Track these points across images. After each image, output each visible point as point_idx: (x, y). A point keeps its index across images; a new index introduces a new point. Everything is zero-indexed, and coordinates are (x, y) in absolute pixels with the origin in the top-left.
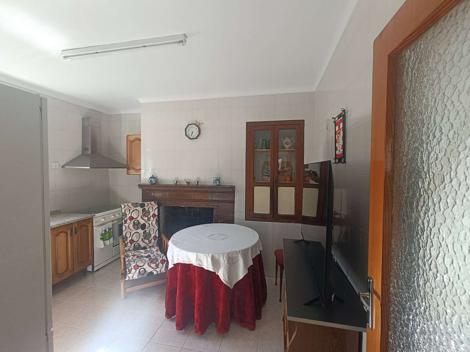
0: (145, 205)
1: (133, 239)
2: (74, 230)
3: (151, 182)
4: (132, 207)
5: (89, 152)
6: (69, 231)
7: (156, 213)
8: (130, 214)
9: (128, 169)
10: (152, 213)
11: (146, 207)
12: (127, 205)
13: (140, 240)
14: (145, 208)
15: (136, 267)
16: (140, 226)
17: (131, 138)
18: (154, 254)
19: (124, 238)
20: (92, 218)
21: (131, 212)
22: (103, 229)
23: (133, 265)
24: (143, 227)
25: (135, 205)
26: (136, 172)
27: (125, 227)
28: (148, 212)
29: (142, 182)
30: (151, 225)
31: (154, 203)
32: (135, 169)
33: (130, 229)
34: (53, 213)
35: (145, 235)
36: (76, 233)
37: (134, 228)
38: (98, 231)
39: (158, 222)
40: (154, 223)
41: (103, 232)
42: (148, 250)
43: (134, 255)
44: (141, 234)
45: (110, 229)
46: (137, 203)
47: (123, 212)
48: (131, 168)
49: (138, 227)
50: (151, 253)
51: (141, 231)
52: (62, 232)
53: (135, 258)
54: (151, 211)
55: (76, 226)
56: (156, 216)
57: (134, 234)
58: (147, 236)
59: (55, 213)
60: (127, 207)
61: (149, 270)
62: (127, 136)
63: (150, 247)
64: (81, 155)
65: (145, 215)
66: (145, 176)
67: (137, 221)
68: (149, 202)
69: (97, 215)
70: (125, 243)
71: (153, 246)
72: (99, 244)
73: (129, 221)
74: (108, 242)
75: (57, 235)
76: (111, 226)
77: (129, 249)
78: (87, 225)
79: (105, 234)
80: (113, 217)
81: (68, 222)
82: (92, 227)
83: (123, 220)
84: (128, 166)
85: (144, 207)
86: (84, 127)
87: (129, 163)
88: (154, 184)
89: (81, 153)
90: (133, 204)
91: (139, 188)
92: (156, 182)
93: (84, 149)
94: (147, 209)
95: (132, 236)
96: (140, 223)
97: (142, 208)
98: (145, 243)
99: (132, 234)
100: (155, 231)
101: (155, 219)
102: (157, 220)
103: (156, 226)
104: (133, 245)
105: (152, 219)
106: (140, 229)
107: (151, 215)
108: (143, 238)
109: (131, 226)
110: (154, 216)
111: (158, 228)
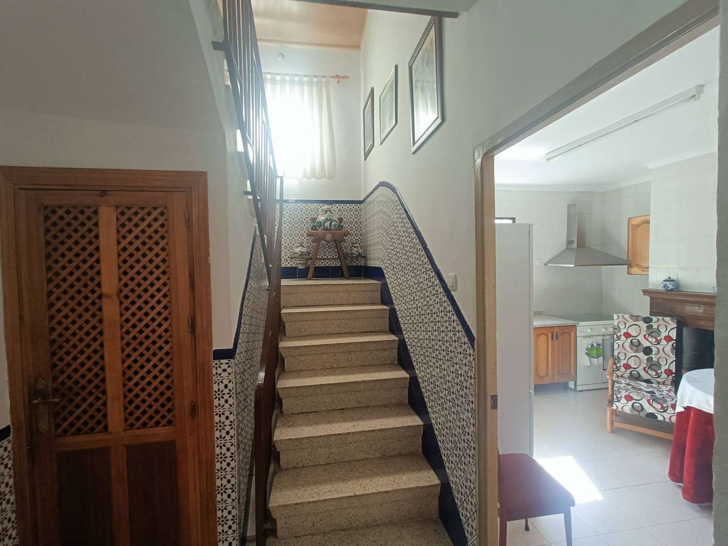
0: (652, 320)
1: (629, 363)
2: (555, 335)
3: (664, 287)
4: (630, 320)
5: (575, 245)
6: (550, 335)
7: (674, 334)
9: (630, 266)
10: (664, 334)
11: (653, 324)
12: (622, 316)
13: (641, 368)
15: (629, 398)
16: (641, 348)
17: (635, 222)
18: (662, 393)
19: (615, 359)
20: (575, 326)
21: (627, 327)
22: (590, 343)
23: (624, 393)
24: (647, 351)
25: (636, 318)
26: (643, 270)
27: (617, 345)
28: (657, 331)
29: (651, 287)
30: (661, 351)
31: (670, 319)
32: (640, 266)
33: (624, 348)
34: (536, 313)
35: (649, 364)
36: (557, 338)
37: (631, 349)
38: (583, 344)
39: (676, 349)
40: (668, 349)
41: (590, 347)
42: (654, 385)
43: (628, 384)
44: (643, 360)
45: (598, 345)
46: (639, 316)
47: (616, 324)
48: (635, 265)
49: (637, 349)
50: (658, 390)
51: (644, 357)
52: (543, 334)
53: (629, 387)
54: (662, 330)
55: (557, 330)
56: (673, 340)
57: (631, 357)
58: (653, 365)
59: (539, 314)
60: (621, 319)
61: (649, 410)
62: (628, 220)
63: (659, 383)
64: (565, 250)
66: (656, 278)
67: (636, 341)
68: (660, 318)
69: (581, 323)
70: (616, 366)
71: (664, 383)
72: (583, 360)
73: (623, 338)
74: (595, 361)
75: (539, 336)
76: (601, 342)
77: (622, 375)
78: (570, 333)
79: (591, 349)
80: (604, 330)
81: (549, 325)
82: (576, 337)
83: (615, 336)
84: (629, 262)
85: (650, 323)
86: (569, 215)
87: (630, 258)
88: (672, 291)
89: (565, 247)
90: (632, 316)
91: (644, 294)
92: (676, 288)
93: (570, 243)
94: (655, 326)
95: (628, 359)
96: (642, 345)
97: (647, 325)
98: (650, 375)
99: (628, 357)
100: (669, 362)
101: (670, 343)
102: (675, 346)
103: (671, 355)
104: (629, 371)
105: (664, 342)
106: (642, 353)
107: (662, 336)
108: (645, 366)
109: (627, 345)
110: (668, 339)
111: (674, 359)
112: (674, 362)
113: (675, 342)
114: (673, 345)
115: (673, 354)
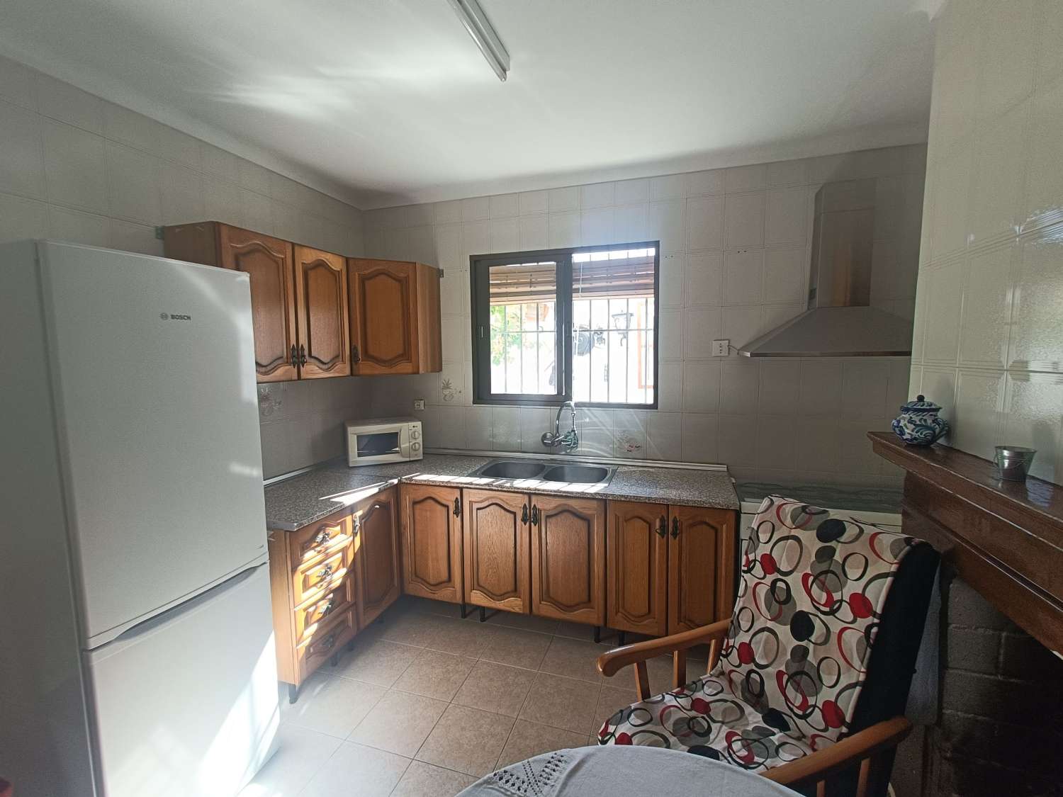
1: (752, 645)
4: (789, 521)
7: (879, 596)
8: (771, 544)
10: (853, 587)
12: (781, 506)
13: (772, 670)
14: (834, 550)
16: (788, 612)
19: (732, 622)
21: (775, 540)
24: (802, 626)
25: (804, 516)
27: (744, 585)
28: (839, 571)
30: (834, 639)
31: (889, 545)
33: (755, 599)
35: (794, 668)
37: (769, 609)
39: (872, 647)
40: (853, 638)
44: (785, 649)
46: (814, 511)
47: (754, 525)
49: (781, 611)
51: (788, 641)
54: (853, 573)
56: (875, 614)
57: (762, 630)
58: (802, 675)
60: (770, 512)
63: (801, 735)
65: (822, 577)
67: (783, 586)
68: (866, 530)
70: (728, 642)
73: (758, 571)
77: (731, 672)
83: (745, 557)
90: (795, 509)
94: (838, 557)
95: (755, 634)
96: (795, 604)
97: (821, 545)
98: (787, 699)
99: (757, 626)
100: (844, 682)
101: (863, 623)
102: (872, 636)
103: (856, 662)
104: (745, 668)
105: (846, 612)
106: (788, 627)
107: (847, 593)
108: (783, 668)
109: (763, 591)
110: (860, 605)
111: (862, 677)
112: (858, 689)
113: (876, 621)
114: (869, 627)
115: (862, 662)
